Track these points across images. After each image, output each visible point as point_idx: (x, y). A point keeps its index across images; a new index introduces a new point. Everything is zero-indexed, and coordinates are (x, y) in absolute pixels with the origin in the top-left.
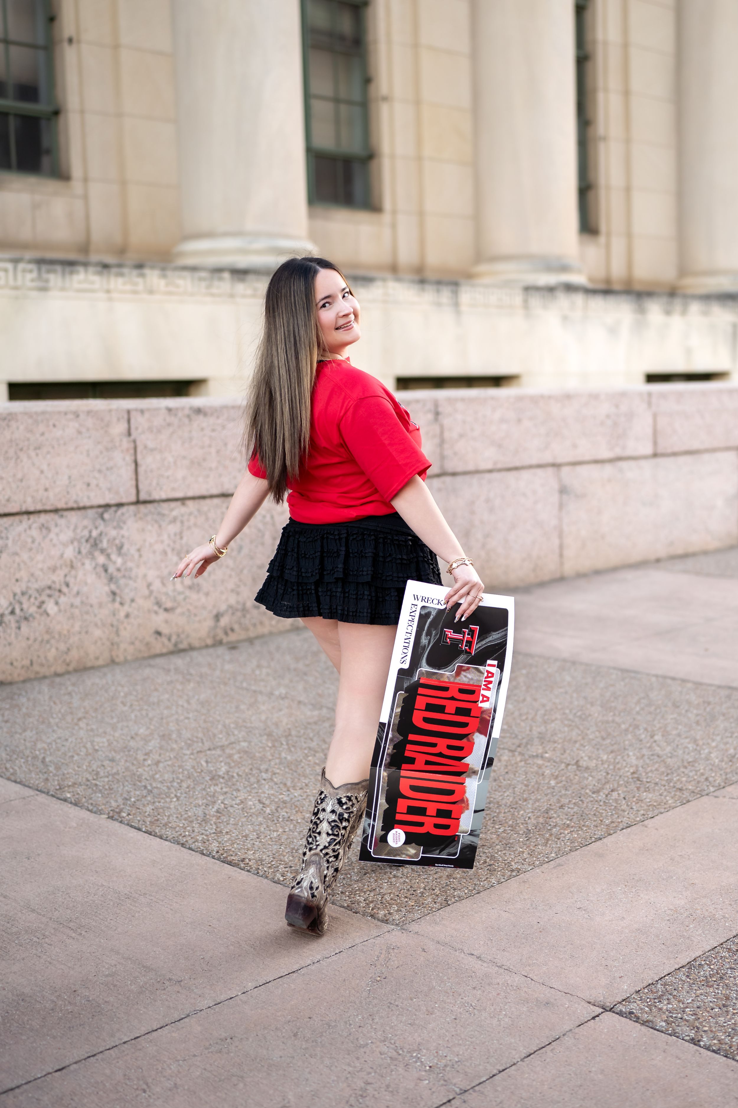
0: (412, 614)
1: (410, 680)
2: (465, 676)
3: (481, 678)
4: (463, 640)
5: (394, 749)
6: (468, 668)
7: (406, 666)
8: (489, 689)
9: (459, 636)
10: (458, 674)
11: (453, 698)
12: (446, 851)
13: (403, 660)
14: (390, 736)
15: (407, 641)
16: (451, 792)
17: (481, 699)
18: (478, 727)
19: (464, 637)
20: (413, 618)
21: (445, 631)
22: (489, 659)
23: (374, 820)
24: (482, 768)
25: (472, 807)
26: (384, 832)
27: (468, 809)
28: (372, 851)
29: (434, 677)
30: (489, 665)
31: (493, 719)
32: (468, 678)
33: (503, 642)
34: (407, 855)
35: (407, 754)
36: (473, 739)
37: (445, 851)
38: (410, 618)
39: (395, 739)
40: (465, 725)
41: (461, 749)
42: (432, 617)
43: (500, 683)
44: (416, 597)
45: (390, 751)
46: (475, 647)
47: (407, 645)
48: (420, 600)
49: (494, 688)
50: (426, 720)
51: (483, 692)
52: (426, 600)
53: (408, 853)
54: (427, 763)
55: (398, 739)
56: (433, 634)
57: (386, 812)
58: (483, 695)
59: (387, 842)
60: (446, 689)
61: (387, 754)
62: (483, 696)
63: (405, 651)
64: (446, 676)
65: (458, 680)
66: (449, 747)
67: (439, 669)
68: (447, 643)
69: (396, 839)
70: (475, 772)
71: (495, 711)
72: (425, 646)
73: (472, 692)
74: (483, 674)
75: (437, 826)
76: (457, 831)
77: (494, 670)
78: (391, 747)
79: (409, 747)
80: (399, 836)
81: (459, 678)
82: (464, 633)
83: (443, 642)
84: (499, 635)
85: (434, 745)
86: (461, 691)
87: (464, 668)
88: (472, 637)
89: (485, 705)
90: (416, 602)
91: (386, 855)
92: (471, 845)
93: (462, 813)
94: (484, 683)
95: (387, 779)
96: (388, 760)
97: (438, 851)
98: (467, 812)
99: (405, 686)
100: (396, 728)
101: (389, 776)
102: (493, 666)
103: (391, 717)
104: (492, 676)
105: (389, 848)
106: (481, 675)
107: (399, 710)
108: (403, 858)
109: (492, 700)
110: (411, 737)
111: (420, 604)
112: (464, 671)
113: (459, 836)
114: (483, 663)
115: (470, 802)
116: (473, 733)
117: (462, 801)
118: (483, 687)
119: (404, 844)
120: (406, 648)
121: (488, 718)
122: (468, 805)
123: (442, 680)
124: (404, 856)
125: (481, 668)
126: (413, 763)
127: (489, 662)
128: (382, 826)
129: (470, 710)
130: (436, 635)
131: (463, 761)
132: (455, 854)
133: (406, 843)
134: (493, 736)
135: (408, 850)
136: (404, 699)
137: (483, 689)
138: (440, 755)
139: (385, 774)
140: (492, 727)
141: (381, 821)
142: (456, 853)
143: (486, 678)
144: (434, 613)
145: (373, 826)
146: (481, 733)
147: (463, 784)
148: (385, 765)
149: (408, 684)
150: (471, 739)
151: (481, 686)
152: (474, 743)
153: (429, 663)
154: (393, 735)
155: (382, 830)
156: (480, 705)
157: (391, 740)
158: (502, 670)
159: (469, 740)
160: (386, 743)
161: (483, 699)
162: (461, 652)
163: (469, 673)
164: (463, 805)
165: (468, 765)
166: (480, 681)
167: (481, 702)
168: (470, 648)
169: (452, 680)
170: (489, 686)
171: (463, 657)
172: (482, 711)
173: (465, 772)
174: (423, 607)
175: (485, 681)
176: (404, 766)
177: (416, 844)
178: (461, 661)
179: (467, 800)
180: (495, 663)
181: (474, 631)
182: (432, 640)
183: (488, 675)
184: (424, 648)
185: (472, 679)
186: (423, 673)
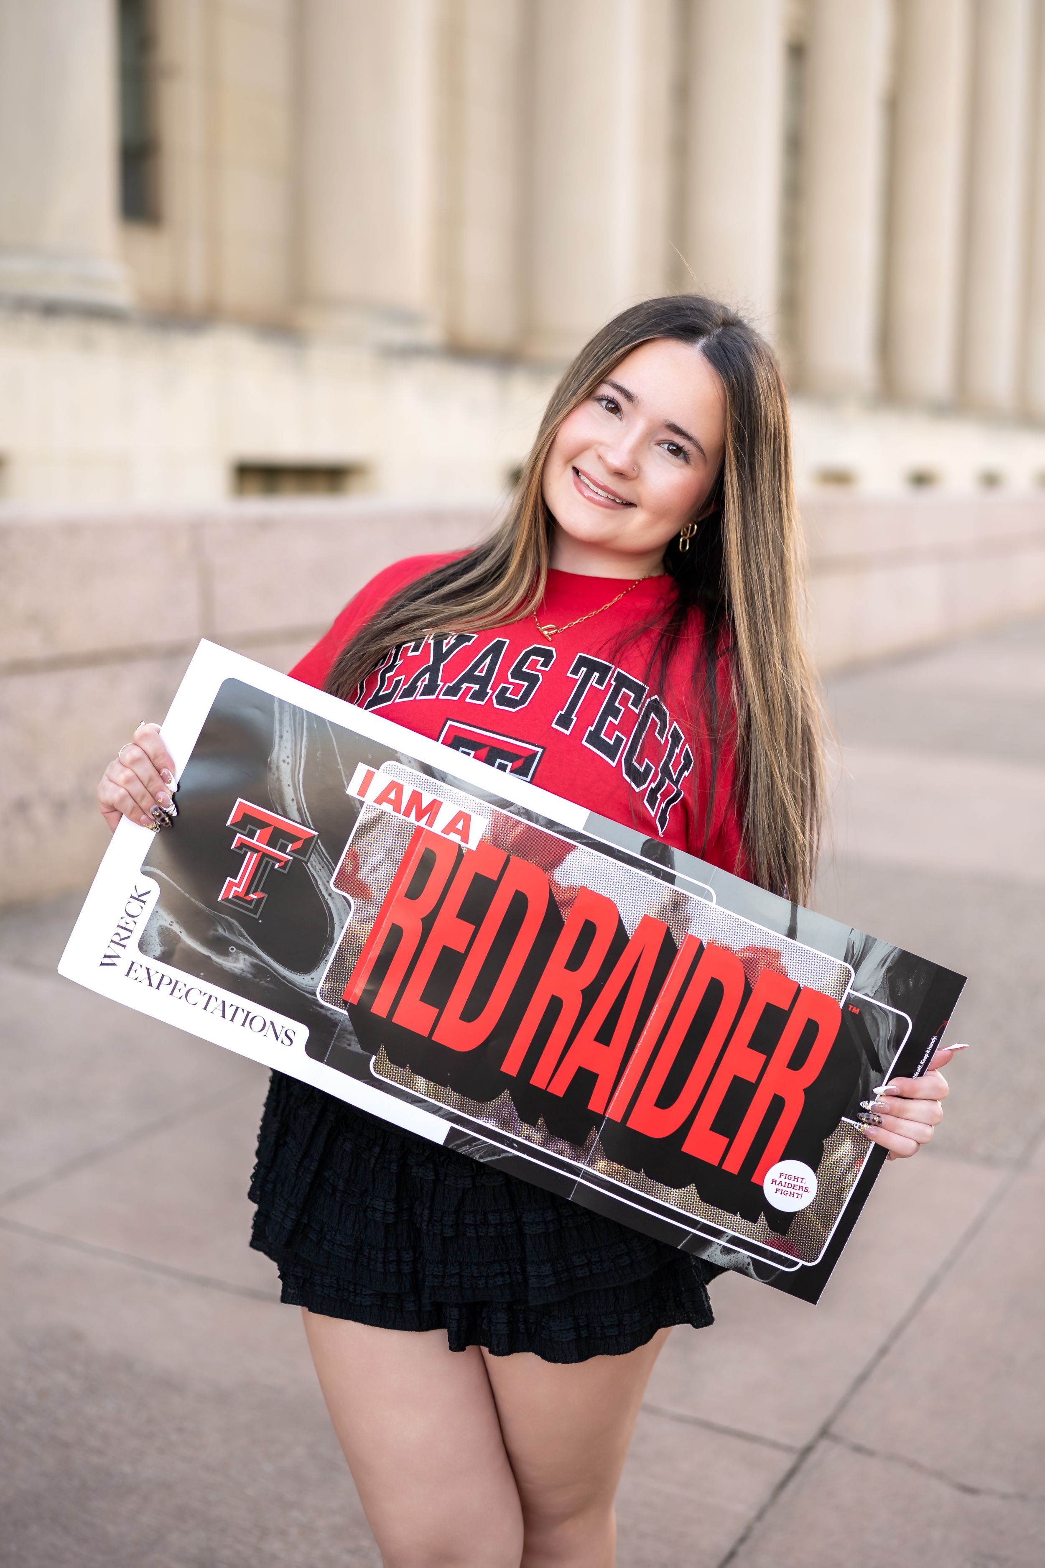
0: (155, 981)
1: (343, 1030)
2: (374, 869)
3: (394, 823)
4: (265, 855)
5: (533, 1123)
6: (354, 856)
7: (302, 1032)
8: (435, 806)
9: (250, 861)
10: (360, 890)
11: (428, 923)
12: (882, 1051)
13: (282, 1036)
14: (490, 1125)
15: (229, 1012)
16: (715, 991)
17: (455, 838)
18: (538, 864)
19: (254, 850)
20: (166, 980)
21: (226, 899)
22: (344, 788)
23: (718, 1234)
24: (671, 879)
25: (776, 939)
26: (762, 1218)
27: (777, 955)
28: (801, 1263)
29: (351, 961)
30: (363, 791)
31: (528, 814)
32: (381, 863)
33: (310, 729)
34: (851, 1166)
35: (559, 1088)
36: (571, 888)
37: (881, 1053)
38: (166, 989)
39: (505, 1112)
40: (519, 904)
41: (588, 931)
42: (176, 928)
43: (428, 770)
44: (109, 961)
45: (537, 1136)
46: (293, 824)
47: (240, 1016)
48: (118, 950)
49: (436, 791)
50: (471, 1013)
51: (438, 828)
52: (124, 934)
53: (847, 1160)
54: (605, 1036)
55: (505, 1105)
56: (227, 934)
57: (706, 1196)
58: (447, 830)
59: (793, 1215)
60: (396, 933)
61: (544, 1145)
62: (451, 827)
63: (258, 1024)
64: (357, 929)
65: (379, 895)
66: (575, 962)
67: (331, 941)
68: (259, 900)
69: (794, 1187)
70: (677, 904)
71: (505, 804)
72: (254, 965)
73: (427, 864)
74: (383, 813)
75: (797, 1062)
76: (835, 1002)
77: (381, 779)
78: (527, 1129)
79: (539, 1079)
80: (788, 1177)
81: (374, 893)
82: (243, 845)
83: (254, 911)
84: (288, 736)
85: (555, 1006)
86: (414, 893)
87: (349, 869)
88: (262, 825)
89: (479, 829)
90: (123, 965)
91: (827, 1228)
92: (889, 970)
93: (784, 975)
94: (412, 818)
95: (616, 1165)
96: (563, 1145)
97: (873, 1074)
98: (784, 961)
99: (356, 1048)
100: (471, 1102)
101: (611, 1157)
102: (369, 777)
103: (435, 1111)
104: (399, 788)
105: (811, 1215)
106: (385, 819)
107: (421, 1082)
108: (854, 1181)
109: (470, 804)
110: (511, 1066)
111: (131, 952)
112: (356, 869)
113: (850, 1001)
114: (351, 810)
115: (758, 943)
116: (551, 885)
117: (749, 965)
118: (422, 823)
119: (815, 1170)
120: (248, 1020)
121: (519, 829)
122: (766, 951)
123: (364, 941)
124: (849, 1177)
125: (363, 818)
126: (595, 1077)
127: (352, 790)
128: (743, 1217)
129: (479, 879)
130: (230, 928)
131: (630, 931)
132: (901, 1021)
133: (814, 1163)
134: (579, 828)
135: (837, 1163)
136: (392, 1061)
137: (430, 823)
138: (590, 995)
139: (602, 1164)
140: (551, 824)
141: (728, 1215)
142: (900, 1019)
143: (397, 809)
144: (167, 920)
145: (734, 1241)
146: (558, 860)
147: (701, 947)
148: (577, 1159)
149: (354, 1038)
150: (567, 896)
151: (419, 830)
152: (584, 888)
153: (308, 965)
154: (489, 1117)
155: (754, 1220)
156: (473, 844)
157: (504, 1124)
158: (391, 755)
159: (569, 903)
160: (510, 1142)
161: (457, 832)
162: (298, 870)
163: (367, 854)
164: (762, 965)
165: (646, 918)
166: (402, 826)
167: (465, 839)
168: (293, 839)
169: (374, 911)
170: (425, 804)
171: (314, 866)
172: (494, 840)
173: (668, 933)
174: (143, 946)
175: (407, 813)
176: (595, 1105)
177: (829, 1132)
178: (324, 873)
179: (752, 949)
180: (362, 769)
181: (245, 816)
182: (242, 941)
183: (390, 801)
184: (260, 970)
185: (389, 851)
186: (332, 990)
